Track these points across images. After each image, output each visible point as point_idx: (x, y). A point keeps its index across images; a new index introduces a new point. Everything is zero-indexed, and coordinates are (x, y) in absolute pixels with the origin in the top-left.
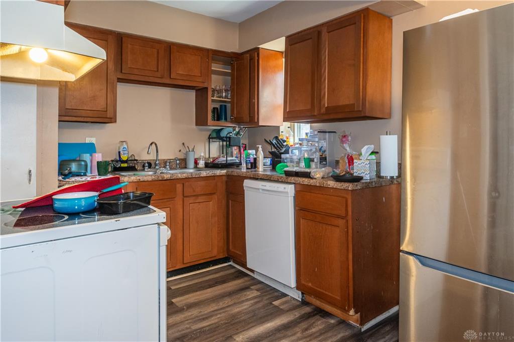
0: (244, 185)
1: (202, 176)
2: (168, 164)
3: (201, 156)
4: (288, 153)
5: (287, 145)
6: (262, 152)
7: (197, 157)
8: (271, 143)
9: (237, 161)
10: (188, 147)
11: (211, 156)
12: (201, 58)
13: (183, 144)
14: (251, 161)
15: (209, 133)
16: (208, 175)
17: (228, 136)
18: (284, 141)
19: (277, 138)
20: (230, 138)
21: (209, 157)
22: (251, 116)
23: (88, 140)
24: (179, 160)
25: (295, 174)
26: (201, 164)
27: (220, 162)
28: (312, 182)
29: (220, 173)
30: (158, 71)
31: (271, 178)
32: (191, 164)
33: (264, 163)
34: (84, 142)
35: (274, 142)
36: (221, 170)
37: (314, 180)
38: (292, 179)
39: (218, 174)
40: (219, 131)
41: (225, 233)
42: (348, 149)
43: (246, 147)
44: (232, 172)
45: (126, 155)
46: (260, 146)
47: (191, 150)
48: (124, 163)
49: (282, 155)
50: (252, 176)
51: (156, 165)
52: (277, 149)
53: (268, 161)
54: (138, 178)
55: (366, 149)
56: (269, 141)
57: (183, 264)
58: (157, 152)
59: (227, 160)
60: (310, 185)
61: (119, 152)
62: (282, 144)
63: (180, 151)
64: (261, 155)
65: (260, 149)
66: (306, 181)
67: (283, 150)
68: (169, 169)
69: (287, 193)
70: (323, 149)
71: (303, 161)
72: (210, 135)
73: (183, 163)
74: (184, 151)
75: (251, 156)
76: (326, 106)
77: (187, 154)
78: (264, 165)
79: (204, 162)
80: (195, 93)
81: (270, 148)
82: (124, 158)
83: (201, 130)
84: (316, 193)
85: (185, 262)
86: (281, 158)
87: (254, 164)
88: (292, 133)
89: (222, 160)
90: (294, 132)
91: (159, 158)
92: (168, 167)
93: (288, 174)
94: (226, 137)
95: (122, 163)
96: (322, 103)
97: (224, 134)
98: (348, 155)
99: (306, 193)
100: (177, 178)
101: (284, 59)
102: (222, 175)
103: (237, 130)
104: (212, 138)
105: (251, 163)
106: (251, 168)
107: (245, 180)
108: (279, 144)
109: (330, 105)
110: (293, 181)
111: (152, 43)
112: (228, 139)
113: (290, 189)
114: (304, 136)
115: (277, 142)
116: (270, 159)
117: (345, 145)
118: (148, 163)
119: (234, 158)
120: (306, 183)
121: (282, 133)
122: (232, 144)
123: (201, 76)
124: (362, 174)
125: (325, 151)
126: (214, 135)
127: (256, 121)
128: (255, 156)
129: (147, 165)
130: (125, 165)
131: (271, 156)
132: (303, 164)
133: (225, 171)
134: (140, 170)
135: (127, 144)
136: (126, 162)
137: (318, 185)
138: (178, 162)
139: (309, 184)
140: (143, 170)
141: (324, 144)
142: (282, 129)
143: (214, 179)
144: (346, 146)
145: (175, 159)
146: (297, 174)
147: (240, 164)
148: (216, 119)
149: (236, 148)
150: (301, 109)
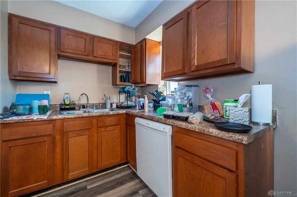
0: (135, 121)
1: (110, 114)
2: (95, 106)
3: (114, 102)
4: (165, 101)
5: (163, 95)
6: (147, 99)
7: (112, 102)
8: (153, 94)
9: (134, 105)
10: (107, 97)
11: (121, 102)
12: (113, 46)
13: (104, 95)
14: (141, 105)
15: (119, 89)
16: (114, 114)
17: (128, 90)
18: (162, 93)
19: (157, 91)
20: (129, 91)
21: (119, 102)
22: (142, 79)
23: (45, 92)
24: (101, 103)
25: (172, 117)
26: (114, 106)
27: (124, 105)
28: (190, 126)
29: (122, 112)
30: (85, 51)
31: (153, 118)
32: (109, 106)
33: (148, 106)
34: (43, 94)
35: (155, 93)
36: (123, 110)
37: (192, 125)
38: (171, 121)
39: (120, 113)
40: (124, 88)
41: (125, 148)
42: (210, 98)
43: (140, 97)
44: (129, 112)
45: (68, 101)
46: (146, 96)
47: (108, 98)
48: (67, 106)
49: (160, 102)
50: (140, 116)
51: (87, 107)
52: (157, 98)
53: (152, 105)
54: (64, 117)
55: (244, 98)
56: (152, 93)
57: (97, 169)
58: (88, 99)
59: (128, 104)
60: (189, 130)
61: (64, 99)
62: (160, 95)
63: (103, 99)
64: (147, 101)
65: (146, 98)
66: (183, 125)
67: (161, 98)
68: (95, 109)
69: (166, 133)
70: (190, 98)
71: (177, 107)
72: (120, 90)
73: (104, 106)
74: (104, 99)
75: (141, 102)
76: (196, 65)
77: (106, 101)
78: (149, 107)
79: (116, 105)
80: (111, 68)
81: (152, 97)
82: (67, 102)
83: (115, 88)
84: (194, 137)
85: (98, 168)
86: (159, 103)
87: (143, 107)
88: (166, 89)
89: (125, 104)
90: (166, 88)
91: (89, 103)
92: (94, 108)
93: (167, 117)
94: (127, 91)
95: (66, 106)
96: (192, 63)
97: (126, 89)
98: (211, 102)
99: (184, 135)
100: (93, 116)
101: (161, 47)
102: (123, 114)
103: (133, 87)
104: (121, 92)
105: (141, 106)
106: (141, 109)
107: (136, 118)
108: (158, 95)
109: (198, 64)
110: (171, 124)
111: (81, 35)
112: (128, 93)
113: (168, 129)
114: (173, 90)
115: (157, 93)
116: (152, 104)
117: (207, 95)
118: (82, 105)
119: (132, 103)
120: (184, 127)
121: (160, 89)
122: (130, 95)
123: (113, 56)
124: (240, 121)
125: (191, 99)
126: (122, 90)
127: (144, 81)
128: (143, 102)
129: (81, 107)
130: (68, 107)
131: (153, 102)
132: (176, 109)
133: (125, 111)
134: (78, 110)
135: (69, 95)
136: (68, 105)
137: (197, 130)
138: (101, 105)
139: (188, 128)
140: (79, 110)
141: (190, 94)
142: (159, 86)
143: (118, 116)
144: (209, 96)
145: (99, 103)
146: (174, 117)
147: (136, 106)
148: (123, 81)
149: (134, 97)
150: (175, 70)
